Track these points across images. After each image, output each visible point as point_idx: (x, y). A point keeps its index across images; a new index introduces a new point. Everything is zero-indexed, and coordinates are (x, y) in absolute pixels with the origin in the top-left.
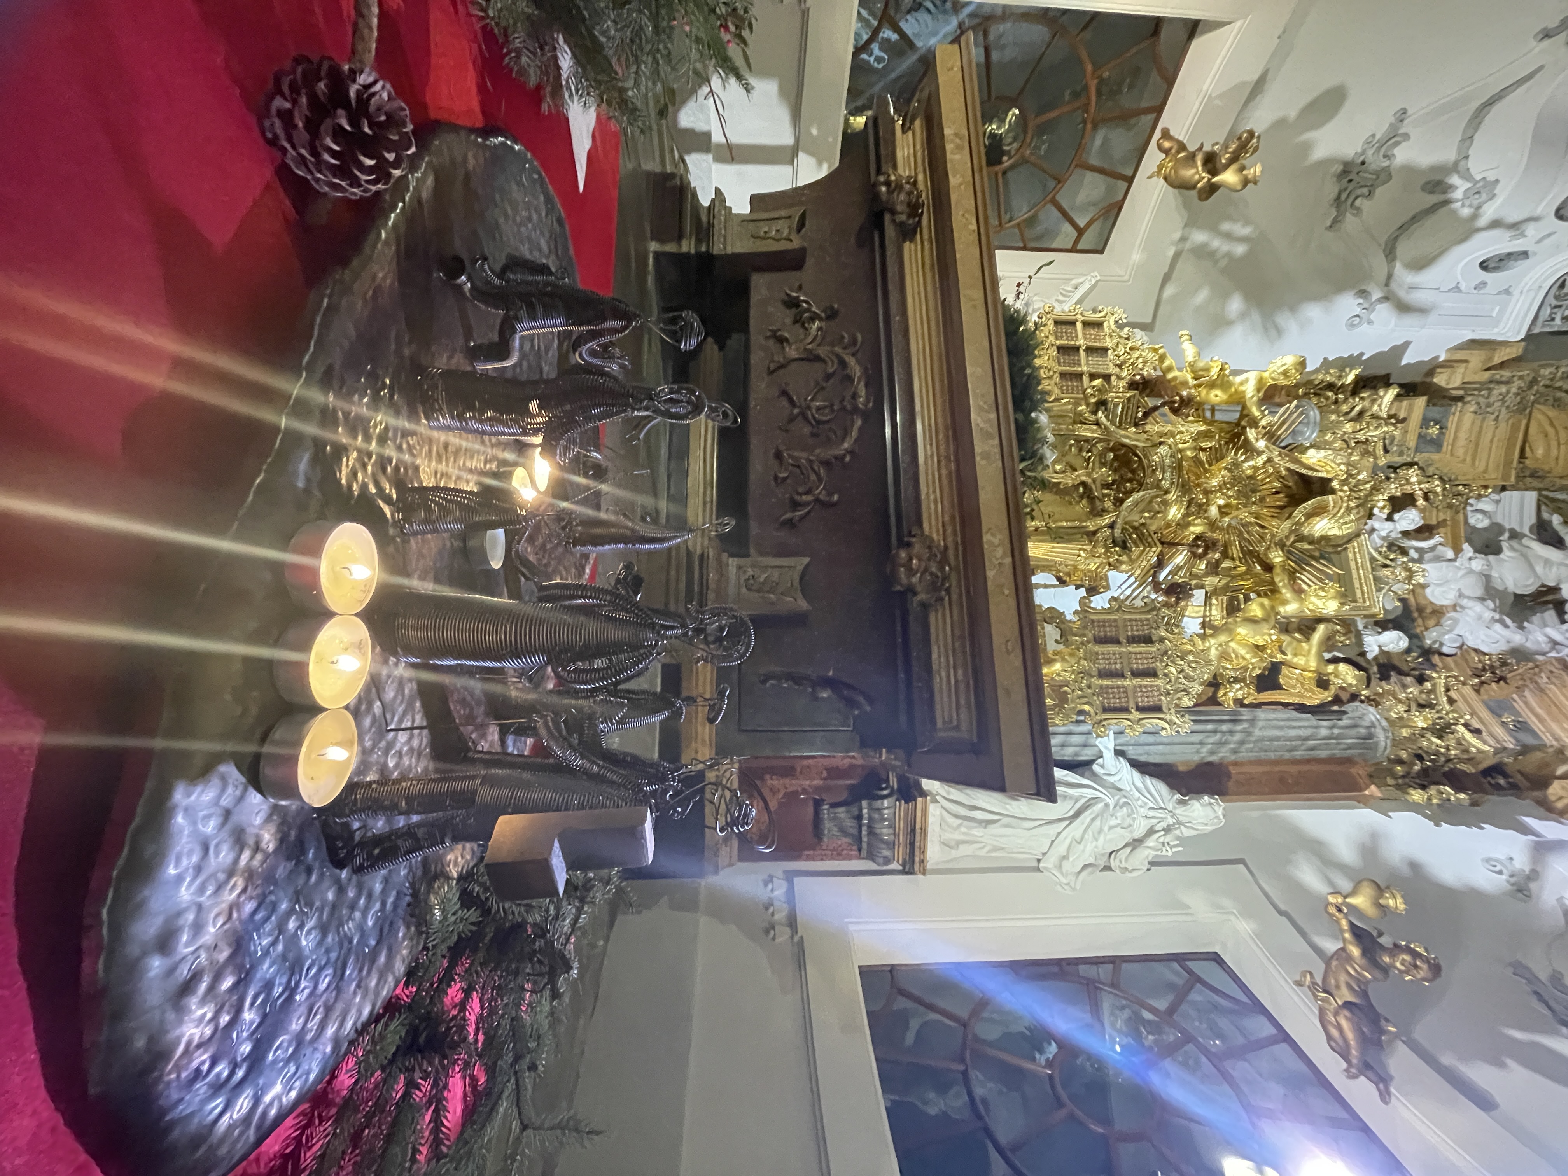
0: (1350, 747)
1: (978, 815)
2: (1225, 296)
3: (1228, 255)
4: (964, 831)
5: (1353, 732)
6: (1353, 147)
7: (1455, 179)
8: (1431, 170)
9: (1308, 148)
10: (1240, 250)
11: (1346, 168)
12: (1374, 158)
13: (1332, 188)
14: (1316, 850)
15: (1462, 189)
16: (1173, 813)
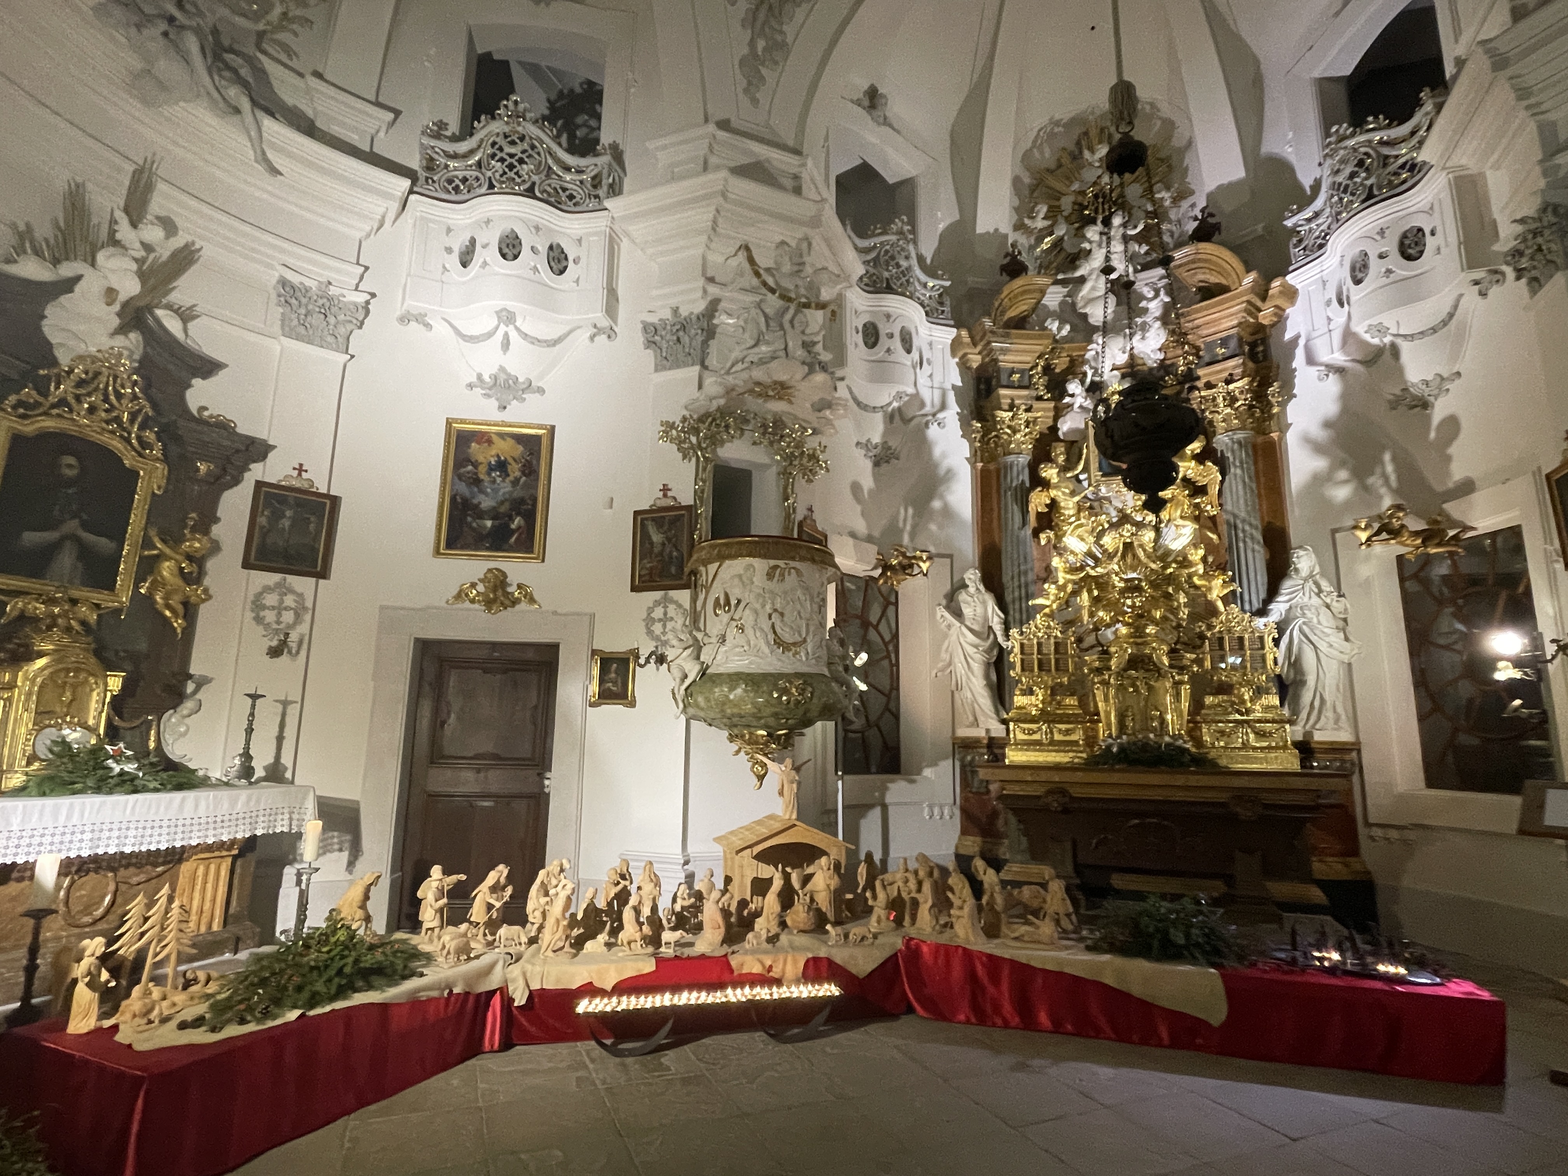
0: (1247, 452)
1: (1317, 704)
2: (932, 512)
3: (913, 518)
4: (1329, 713)
5: (1237, 453)
6: (868, 464)
7: (890, 409)
8: (885, 422)
9: (870, 491)
10: (910, 511)
11: (877, 464)
12: (875, 452)
13: (884, 467)
14: (1318, 481)
15: (895, 404)
16: (1306, 580)
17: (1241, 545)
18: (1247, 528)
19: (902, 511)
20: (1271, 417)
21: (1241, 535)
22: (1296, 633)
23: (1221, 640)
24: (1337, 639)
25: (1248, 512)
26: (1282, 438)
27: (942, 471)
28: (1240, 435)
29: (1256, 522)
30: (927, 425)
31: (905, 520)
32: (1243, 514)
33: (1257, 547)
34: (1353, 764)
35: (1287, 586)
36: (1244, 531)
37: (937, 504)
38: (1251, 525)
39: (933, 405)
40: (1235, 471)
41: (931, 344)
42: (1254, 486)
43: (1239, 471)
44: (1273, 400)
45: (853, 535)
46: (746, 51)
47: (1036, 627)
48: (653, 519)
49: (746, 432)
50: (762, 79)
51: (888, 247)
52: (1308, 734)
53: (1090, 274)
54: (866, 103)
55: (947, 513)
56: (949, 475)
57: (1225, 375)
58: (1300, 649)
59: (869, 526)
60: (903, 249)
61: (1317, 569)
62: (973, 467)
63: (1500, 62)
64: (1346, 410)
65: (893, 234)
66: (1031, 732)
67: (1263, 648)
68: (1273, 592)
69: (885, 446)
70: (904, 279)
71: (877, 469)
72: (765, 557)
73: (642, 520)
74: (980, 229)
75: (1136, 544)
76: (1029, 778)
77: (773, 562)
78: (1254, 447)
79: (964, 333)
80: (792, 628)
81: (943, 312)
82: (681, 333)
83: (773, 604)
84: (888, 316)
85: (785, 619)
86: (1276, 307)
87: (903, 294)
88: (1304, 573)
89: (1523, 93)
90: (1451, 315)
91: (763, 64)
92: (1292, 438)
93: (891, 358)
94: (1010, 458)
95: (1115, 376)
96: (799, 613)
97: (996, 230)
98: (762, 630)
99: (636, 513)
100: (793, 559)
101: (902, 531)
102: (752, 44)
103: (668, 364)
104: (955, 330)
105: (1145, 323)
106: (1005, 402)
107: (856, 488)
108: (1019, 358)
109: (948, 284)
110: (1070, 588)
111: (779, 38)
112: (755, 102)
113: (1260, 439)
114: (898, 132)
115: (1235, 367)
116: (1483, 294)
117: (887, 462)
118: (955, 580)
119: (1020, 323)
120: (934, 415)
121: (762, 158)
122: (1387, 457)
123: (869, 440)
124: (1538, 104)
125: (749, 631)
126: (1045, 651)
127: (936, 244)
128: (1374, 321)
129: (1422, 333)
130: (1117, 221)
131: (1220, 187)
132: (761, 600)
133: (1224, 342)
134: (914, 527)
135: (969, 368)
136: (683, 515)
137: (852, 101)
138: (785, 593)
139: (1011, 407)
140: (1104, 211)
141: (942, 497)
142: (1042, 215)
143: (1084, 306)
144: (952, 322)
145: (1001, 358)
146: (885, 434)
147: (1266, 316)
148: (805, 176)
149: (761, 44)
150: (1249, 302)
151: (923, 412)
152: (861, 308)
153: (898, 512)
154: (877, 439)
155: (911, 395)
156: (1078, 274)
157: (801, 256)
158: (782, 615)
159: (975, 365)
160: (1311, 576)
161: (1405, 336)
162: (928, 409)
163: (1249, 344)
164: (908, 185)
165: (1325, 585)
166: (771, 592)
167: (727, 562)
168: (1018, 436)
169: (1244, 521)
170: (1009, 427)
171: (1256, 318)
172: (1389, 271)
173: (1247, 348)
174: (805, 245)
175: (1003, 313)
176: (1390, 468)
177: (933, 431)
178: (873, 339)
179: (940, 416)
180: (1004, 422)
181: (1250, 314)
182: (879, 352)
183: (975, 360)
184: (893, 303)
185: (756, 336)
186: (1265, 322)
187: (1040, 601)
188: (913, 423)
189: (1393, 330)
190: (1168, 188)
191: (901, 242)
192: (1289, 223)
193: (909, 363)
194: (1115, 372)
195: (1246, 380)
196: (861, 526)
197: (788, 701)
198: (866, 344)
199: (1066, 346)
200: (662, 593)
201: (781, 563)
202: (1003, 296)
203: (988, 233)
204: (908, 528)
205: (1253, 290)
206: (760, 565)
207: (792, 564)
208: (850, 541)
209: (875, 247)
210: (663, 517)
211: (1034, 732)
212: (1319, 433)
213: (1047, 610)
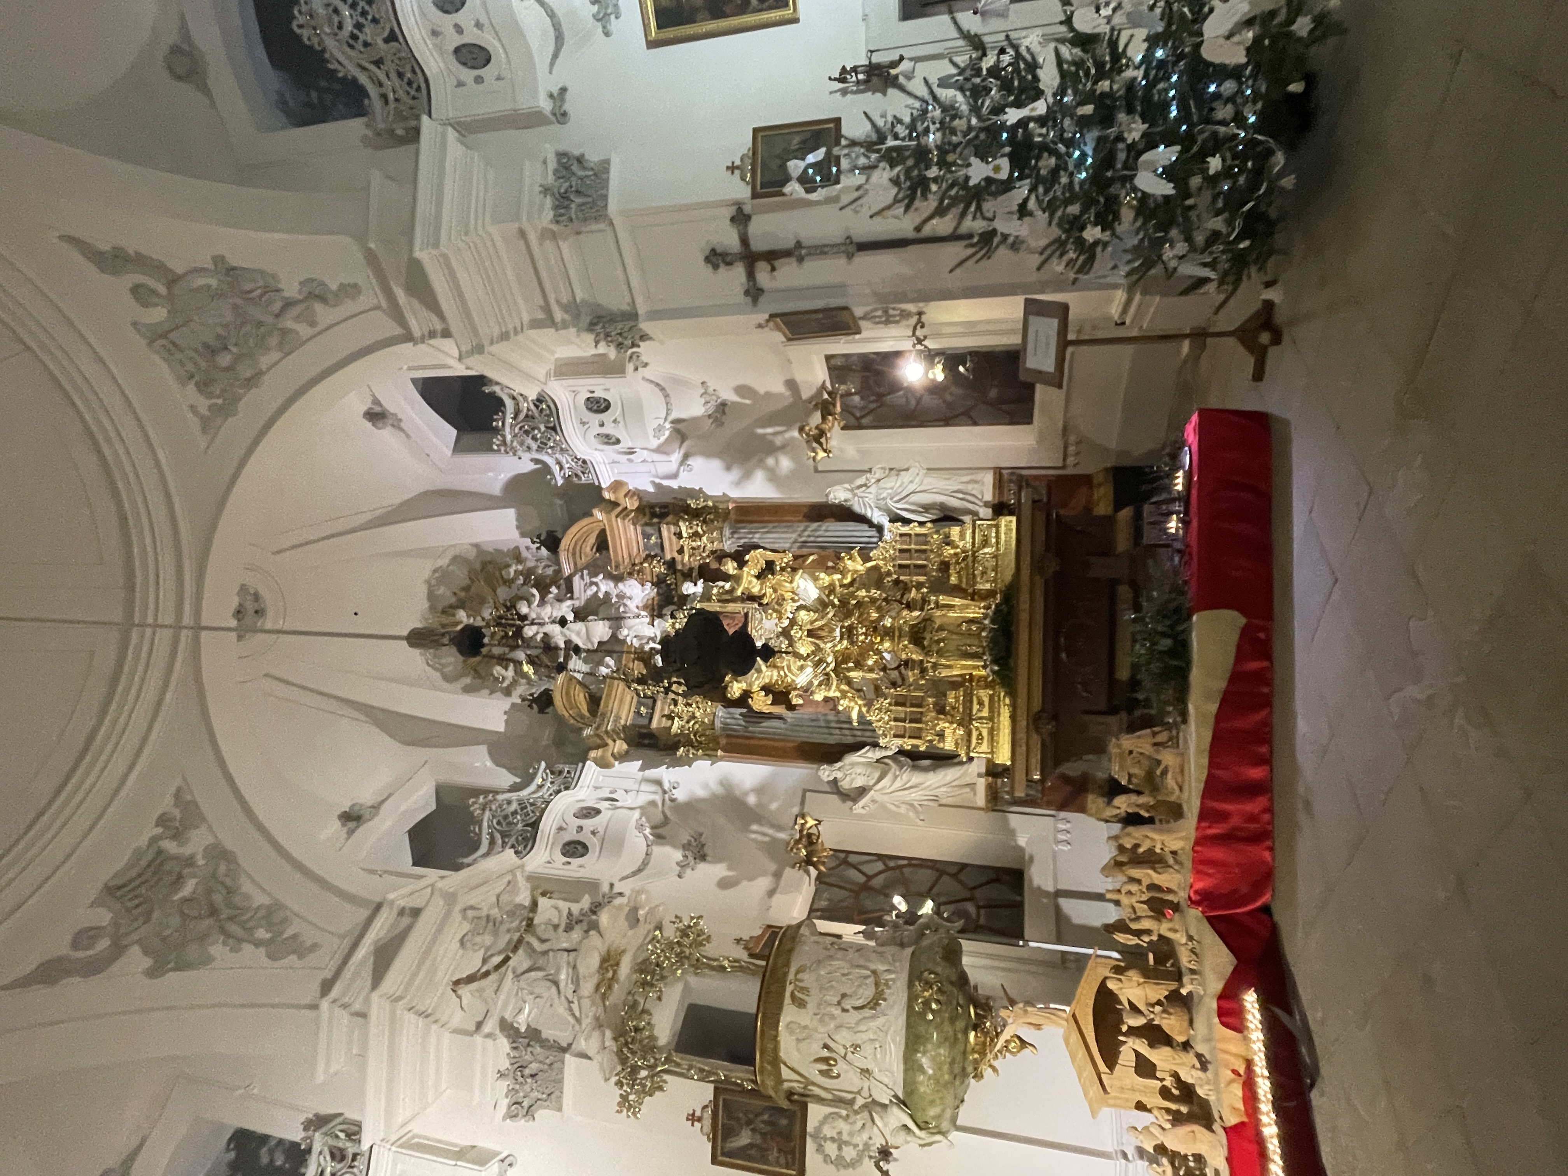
0: (744, 528)
1: (961, 496)
2: (759, 805)
3: (762, 825)
4: (970, 487)
5: (741, 535)
6: (702, 867)
7: (651, 837)
8: (663, 844)
9: (730, 868)
10: (755, 827)
11: (703, 858)
12: (691, 858)
13: (708, 850)
14: (773, 477)
15: (648, 831)
16: (855, 495)
17: (820, 539)
18: (806, 533)
19: (753, 836)
20: (715, 507)
21: (812, 539)
22: (899, 506)
23: (900, 566)
24: (905, 477)
25: (794, 532)
26: (734, 501)
27: (719, 790)
28: (727, 532)
29: (802, 526)
30: (673, 800)
31: (764, 834)
32: (794, 536)
33: (824, 528)
34: (1012, 474)
35: (858, 508)
36: (809, 536)
37: (752, 800)
38: (804, 531)
39: (655, 793)
40: (756, 539)
41: (596, 788)
42: (771, 525)
43: (757, 536)
44: (702, 504)
45: (771, 893)
46: (262, 951)
47: (879, 721)
48: (725, 1139)
49: (647, 1006)
50: (295, 936)
51: (495, 821)
52: (986, 504)
53: (565, 636)
54: (352, 825)
55: (761, 790)
56: (725, 784)
57: (674, 538)
58: (913, 504)
59: (764, 874)
60: (500, 806)
61: (847, 486)
62: (721, 759)
63: (479, 349)
64: (719, 454)
65: (483, 814)
66: (980, 737)
67: (910, 535)
68: (862, 519)
69: (685, 847)
70: (529, 808)
71: (708, 858)
72: (780, 1007)
73: (723, 1154)
74: (502, 728)
75: (809, 627)
76: (1024, 748)
77: (787, 1000)
78: (738, 521)
79: (593, 754)
80: (860, 986)
81: (568, 772)
82: (527, 1072)
83: (831, 1005)
84: (560, 829)
85: (848, 992)
86: (626, 496)
87: (543, 811)
88: (849, 495)
89: (504, 336)
90: (657, 385)
91: (282, 933)
92: (735, 494)
93: (601, 830)
94: (718, 724)
95: (659, 624)
96: (844, 975)
97: (505, 713)
98: (858, 1023)
99: (714, 1161)
100: (786, 974)
101: (774, 839)
102: (258, 944)
103: (557, 1093)
104: (588, 762)
105: (617, 596)
106: (665, 723)
107: (724, 884)
108: (626, 707)
109: (543, 764)
110: (844, 687)
111: (262, 913)
112: (315, 947)
113: (733, 516)
114: (390, 796)
115: (669, 531)
116: (646, 365)
117: (703, 846)
118: (829, 790)
119: (594, 701)
120: (665, 792)
121: (372, 948)
122: (760, 431)
123: (678, 864)
124: (515, 328)
125: (859, 1039)
126: (903, 715)
127: (504, 771)
128: (651, 433)
129: (667, 404)
130: (524, 609)
131: (518, 527)
132: (827, 1019)
133: (647, 537)
134: (773, 826)
135: (627, 752)
136: (724, 1100)
137: (348, 839)
138: (821, 988)
139: (670, 717)
140: (513, 619)
141: (746, 794)
142: (503, 671)
143: (592, 643)
144: (580, 765)
145: (623, 722)
146: (674, 846)
147: (632, 504)
148: (402, 903)
149: (262, 934)
150: (617, 517)
151: (660, 805)
152: (546, 856)
153: (755, 841)
154: (678, 855)
155: (642, 815)
156: (562, 646)
157: (479, 918)
158: (844, 996)
159: (625, 746)
160: (852, 490)
161: (667, 414)
162: (658, 798)
163: (651, 519)
164: (441, 792)
165: (859, 482)
166: (819, 1005)
167: (782, 1054)
168: (698, 714)
169: (800, 536)
170: (688, 722)
171: (632, 511)
172: (615, 421)
173: (655, 520)
174: (470, 913)
175: (582, 716)
176: (769, 430)
177: (680, 795)
178: (579, 847)
179: (666, 786)
180: (683, 727)
181: (627, 515)
182: (593, 843)
183: (620, 746)
184: (548, 824)
185: (549, 984)
186: (636, 504)
187: (854, 716)
188: (668, 813)
189: (661, 422)
190: (508, 566)
191: (494, 807)
192: (560, 482)
193: (610, 813)
194: (655, 623)
195: (681, 524)
196: (764, 883)
197: (938, 1002)
198: (582, 856)
199: (624, 662)
200: (809, 1140)
201: (789, 989)
202: (566, 715)
203: (507, 722)
204: (771, 831)
205: (608, 512)
206: (789, 1015)
207: (791, 976)
208: (777, 897)
209: (491, 835)
210: (723, 1125)
211: (980, 734)
212: (735, 474)
213: (864, 710)
